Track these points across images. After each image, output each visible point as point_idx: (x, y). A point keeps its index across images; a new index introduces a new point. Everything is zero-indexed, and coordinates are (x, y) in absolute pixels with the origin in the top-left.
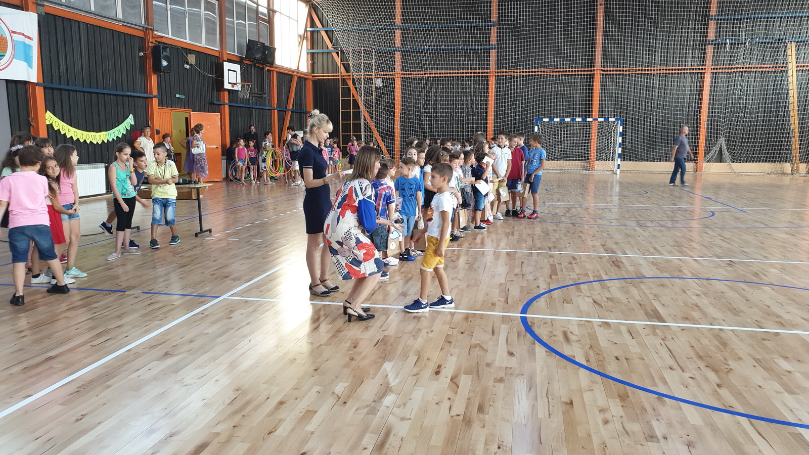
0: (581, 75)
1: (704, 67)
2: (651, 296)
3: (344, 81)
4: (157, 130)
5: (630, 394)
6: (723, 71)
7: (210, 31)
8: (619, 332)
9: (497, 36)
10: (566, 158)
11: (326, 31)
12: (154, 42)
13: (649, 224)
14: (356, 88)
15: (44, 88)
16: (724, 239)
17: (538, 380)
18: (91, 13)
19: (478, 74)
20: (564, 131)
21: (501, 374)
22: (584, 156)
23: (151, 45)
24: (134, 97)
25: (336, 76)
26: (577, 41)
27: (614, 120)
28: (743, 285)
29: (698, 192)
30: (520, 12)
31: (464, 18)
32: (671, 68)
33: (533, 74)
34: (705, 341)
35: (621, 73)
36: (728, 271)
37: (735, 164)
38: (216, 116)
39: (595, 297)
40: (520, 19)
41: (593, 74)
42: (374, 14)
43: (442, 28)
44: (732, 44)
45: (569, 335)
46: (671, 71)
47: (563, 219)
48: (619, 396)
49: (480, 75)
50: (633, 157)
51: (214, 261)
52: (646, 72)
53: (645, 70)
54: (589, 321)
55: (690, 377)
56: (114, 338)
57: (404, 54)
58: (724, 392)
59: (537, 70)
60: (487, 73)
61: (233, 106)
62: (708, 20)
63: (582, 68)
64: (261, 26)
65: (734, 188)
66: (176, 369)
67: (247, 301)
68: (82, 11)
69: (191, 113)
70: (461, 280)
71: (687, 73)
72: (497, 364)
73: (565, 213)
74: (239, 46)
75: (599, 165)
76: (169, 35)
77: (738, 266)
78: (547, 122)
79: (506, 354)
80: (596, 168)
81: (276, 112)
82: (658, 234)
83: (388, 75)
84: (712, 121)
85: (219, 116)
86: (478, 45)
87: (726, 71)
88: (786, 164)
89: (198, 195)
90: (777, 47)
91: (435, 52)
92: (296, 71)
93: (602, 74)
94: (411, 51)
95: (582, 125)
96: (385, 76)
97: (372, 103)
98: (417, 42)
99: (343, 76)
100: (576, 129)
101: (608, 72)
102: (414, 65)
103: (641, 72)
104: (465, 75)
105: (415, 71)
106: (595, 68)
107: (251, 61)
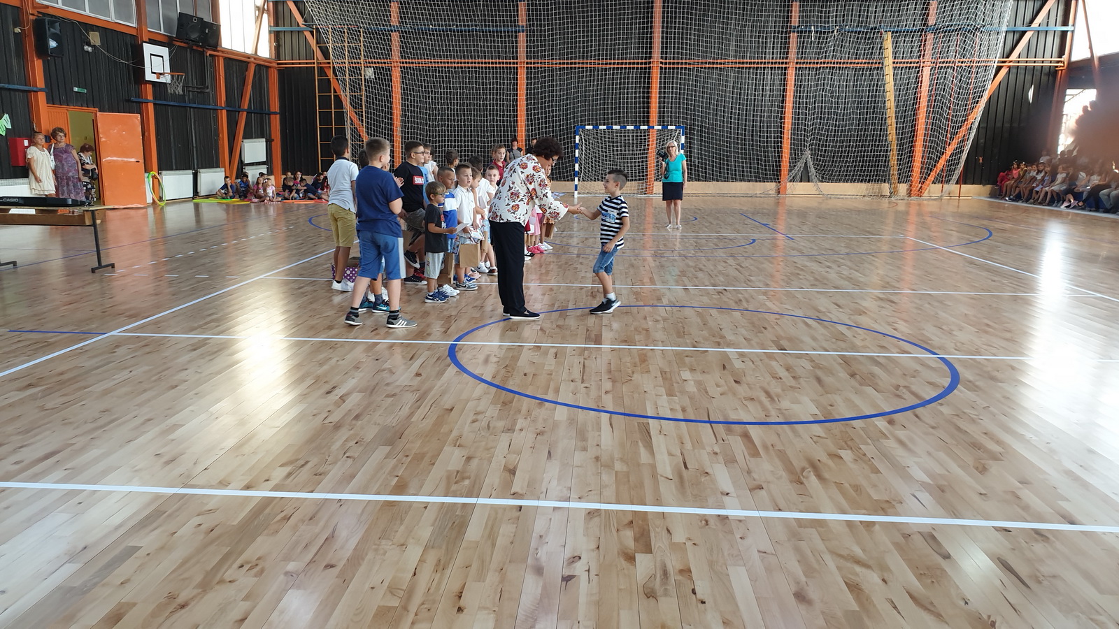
0: (634, 68)
1: (788, 61)
3: (322, 71)
5: (515, 401)
6: (809, 66)
8: (545, 354)
9: (528, 14)
11: (294, 2)
12: (36, 13)
14: (337, 79)
16: (739, 267)
19: (502, 65)
20: (613, 142)
21: (397, 391)
22: (642, 175)
23: (31, 17)
24: (9, 90)
25: (310, 63)
26: (629, 24)
27: (673, 127)
32: (749, 61)
34: (627, 359)
35: (684, 66)
36: (712, 299)
37: (825, 183)
38: (134, 119)
39: (544, 324)
41: (650, 68)
43: (453, 2)
45: (492, 358)
46: (745, 66)
47: (572, 250)
48: (503, 402)
54: (521, 346)
57: (403, 35)
58: (607, 397)
60: (514, 63)
61: (160, 104)
63: (635, 59)
67: (138, 337)
69: (99, 113)
71: (768, 68)
72: (398, 383)
74: (167, 22)
76: (57, 3)
79: (413, 375)
81: (224, 112)
82: (668, 264)
83: (381, 63)
84: (796, 130)
85: (139, 118)
86: (500, 26)
87: (811, 66)
88: (883, 184)
89: (94, 219)
90: (870, 38)
91: (444, 34)
92: (252, 57)
93: (661, 68)
94: (412, 32)
95: (635, 134)
96: (377, 65)
97: (361, 101)
98: (420, 20)
99: (320, 63)
100: (629, 140)
101: (668, 66)
102: (416, 50)
103: (709, 66)
104: (484, 65)
105: (418, 59)
106: (652, 60)
107: (184, 43)
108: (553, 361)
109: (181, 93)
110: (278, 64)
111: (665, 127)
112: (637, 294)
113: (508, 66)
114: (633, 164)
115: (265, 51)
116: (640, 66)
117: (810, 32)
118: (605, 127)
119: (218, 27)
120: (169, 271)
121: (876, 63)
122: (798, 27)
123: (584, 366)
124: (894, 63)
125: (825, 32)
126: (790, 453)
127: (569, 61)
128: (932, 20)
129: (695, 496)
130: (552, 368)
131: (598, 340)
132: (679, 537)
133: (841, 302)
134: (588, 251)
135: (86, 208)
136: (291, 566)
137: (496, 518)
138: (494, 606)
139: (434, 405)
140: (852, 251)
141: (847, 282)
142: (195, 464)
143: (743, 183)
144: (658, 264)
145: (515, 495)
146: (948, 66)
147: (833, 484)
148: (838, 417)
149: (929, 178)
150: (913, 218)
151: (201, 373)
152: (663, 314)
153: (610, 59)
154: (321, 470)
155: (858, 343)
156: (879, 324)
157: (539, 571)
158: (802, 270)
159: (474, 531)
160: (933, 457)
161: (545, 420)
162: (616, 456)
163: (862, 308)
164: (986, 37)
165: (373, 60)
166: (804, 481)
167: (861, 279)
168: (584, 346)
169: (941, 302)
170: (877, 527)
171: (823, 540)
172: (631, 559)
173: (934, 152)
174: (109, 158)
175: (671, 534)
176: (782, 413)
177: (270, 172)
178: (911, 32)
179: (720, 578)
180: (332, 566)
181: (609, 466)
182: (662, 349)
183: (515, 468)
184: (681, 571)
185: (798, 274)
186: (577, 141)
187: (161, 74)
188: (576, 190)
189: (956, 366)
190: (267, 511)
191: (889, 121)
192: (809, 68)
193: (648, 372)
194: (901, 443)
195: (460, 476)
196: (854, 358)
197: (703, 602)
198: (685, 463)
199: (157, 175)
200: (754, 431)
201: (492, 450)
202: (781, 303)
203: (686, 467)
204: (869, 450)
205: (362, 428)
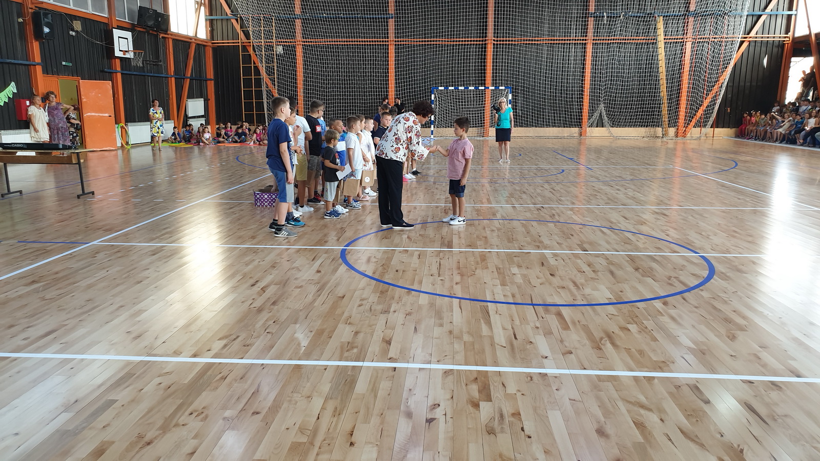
0: (473, 45)
1: (587, 38)
2: (455, 233)
3: (244, 47)
5: (389, 291)
8: (411, 255)
9: (394, 6)
12: (34, 8)
14: (256, 54)
16: (553, 191)
17: (329, 285)
19: (377, 43)
21: (303, 284)
22: (481, 123)
23: (30, 10)
24: (15, 64)
25: (236, 43)
27: (503, 88)
32: (558, 38)
33: (429, 43)
34: (471, 259)
35: (511, 43)
36: (533, 214)
37: (615, 128)
38: (109, 84)
39: (410, 234)
41: (485, 44)
46: (555, 42)
47: (430, 178)
48: (381, 292)
52: (533, 42)
54: (394, 250)
55: (441, 280)
57: (305, 21)
58: (457, 287)
59: (432, 39)
60: (385, 41)
61: (126, 74)
63: (475, 38)
69: (81, 81)
71: (572, 43)
72: (303, 278)
74: (130, 13)
77: (544, 210)
78: (442, 90)
79: (315, 272)
80: (489, 134)
81: (173, 79)
82: (500, 189)
83: (288, 42)
84: (593, 90)
85: (111, 84)
86: (375, 14)
87: (604, 42)
88: (657, 128)
89: (79, 159)
90: (647, 21)
91: (334, 21)
92: (194, 39)
93: (494, 44)
94: (311, 19)
95: (475, 93)
96: (285, 44)
97: (274, 70)
98: (316, 10)
99: (243, 43)
100: (470, 97)
101: (499, 43)
102: (314, 32)
103: (529, 42)
104: (364, 43)
105: (315, 39)
106: (487, 38)
107: (143, 28)
108: (417, 261)
109: (141, 65)
110: (213, 43)
111: (497, 88)
112: (478, 210)
113: (382, 43)
114: (474, 115)
115: (203, 34)
116: (478, 43)
117: (603, 17)
118: (453, 88)
119: (168, 16)
120: (134, 197)
121: (651, 39)
122: (594, 13)
123: (440, 264)
124: (665, 39)
125: (614, 17)
126: (591, 327)
127: (426, 40)
128: (692, 8)
129: (523, 359)
130: (417, 266)
131: (450, 245)
132: (512, 389)
133: (628, 215)
134: (442, 179)
135: (73, 151)
136: (228, 413)
137: (377, 377)
138: (377, 441)
139: (330, 294)
140: (635, 178)
141: (632, 201)
142: (156, 339)
143: (555, 128)
144: (493, 188)
145: (391, 360)
146: (705, 41)
147: (623, 349)
148: (626, 300)
149: (691, 123)
150: (679, 153)
151: (159, 271)
152: (498, 226)
153: (457, 38)
154: (248, 342)
155: (641, 245)
156: (656, 232)
157: (409, 415)
158: (599, 192)
159: (361, 386)
160: (697, 329)
161: (412, 304)
162: (464, 330)
163: (643, 220)
164: (732, 19)
165: (283, 40)
166: (602, 347)
167: (642, 199)
168: (439, 249)
169: (701, 215)
170: (656, 380)
171: (616, 390)
172: (476, 406)
173: (694, 106)
174: (89, 114)
175: (505, 387)
176: (585, 298)
177: (207, 123)
178: (677, 16)
179: (542, 419)
180: (258, 413)
181: (459, 338)
182: (497, 250)
183: (391, 339)
184: (513, 415)
185: (596, 195)
186: (433, 99)
187: (126, 51)
188: (432, 134)
189: (713, 262)
190: (209, 373)
191: (661, 82)
192: (603, 43)
193: (487, 268)
194: (673, 318)
195: (350, 346)
196: (638, 257)
197: (529, 437)
198: (515, 335)
199: (124, 126)
200: (565, 311)
201: (374, 327)
202: (584, 217)
203: (516, 338)
204: (649, 324)
205: (278, 311)
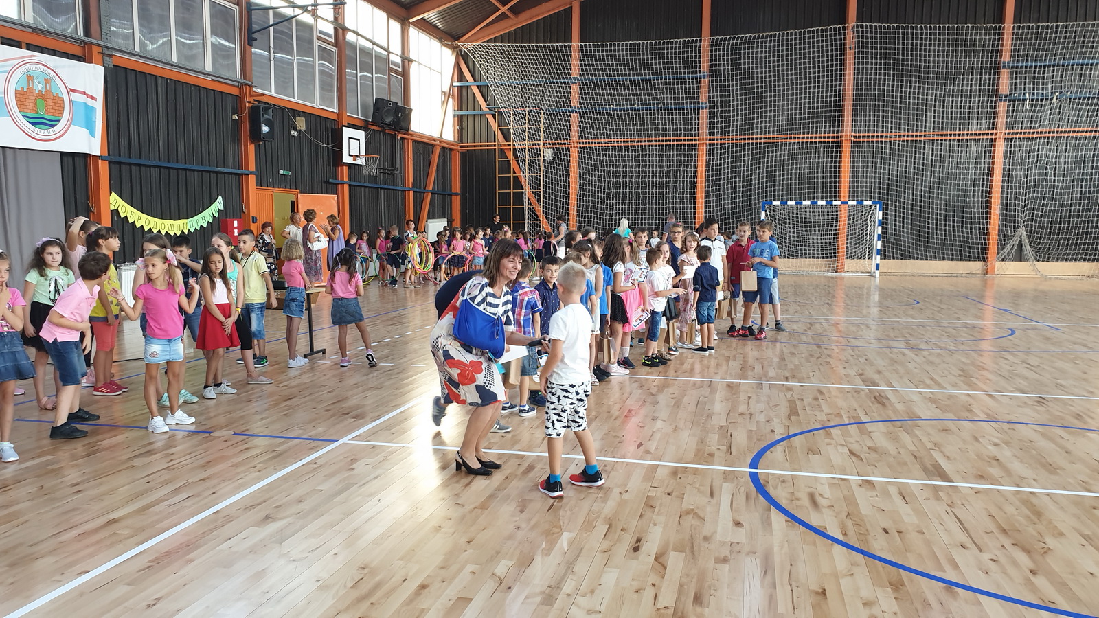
0: (824, 143)
1: (994, 131)
2: (930, 446)
3: (502, 152)
4: (253, 217)
5: (906, 582)
6: (1022, 136)
7: (326, 87)
8: (886, 493)
9: (709, 91)
10: (805, 254)
11: (478, 86)
12: (252, 101)
13: (923, 346)
14: (518, 161)
15: (109, 162)
16: (1030, 367)
17: (777, 559)
18: (172, 65)
19: (683, 143)
20: (801, 218)
21: (725, 552)
22: (830, 252)
23: (248, 105)
24: (224, 173)
25: (491, 146)
26: (818, 97)
27: (869, 203)
28: (1060, 431)
29: (989, 301)
30: (740, 59)
31: (664, 68)
32: (949, 132)
33: (759, 141)
34: (1010, 509)
35: (880, 139)
36: (1038, 412)
37: (1040, 263)
38: (332, 199)
39: (849, 445)
40: (740, 69)
41: (841, 142)
42: (543, 64)
43: (634, 81)
44: (1033, 100)
45: (818, 498)
46: (948, 137)
47: (804, 338)
48: (891, 584)
49: (686, 143)
50: (897, 253)
51: (330, 392)
52: (914, 139)
53: (912, 136)
54: (844, 479)
55: (991, 560)
56: (198, 495)
57: (583, 116)
58: (1040, 581)
59: (763, 136)
60: (696, 140)
61: (355, 186)
62: (999, 68)
63: (825, 133)
64: (393, 80)
65: (1041, 297)
66: (281, 538)
67: (374, 447)
68: (161, 62)
69: (299, 194)
70: (664, 421)
71: (971, 139)
72: (719, 537)
73: (806, 330)
74: (364, 107)
75: (850, 265)
76: (271, 91)
77: (1051, 404)
78: (778, 206)
79: (730, 524)
80: (846, 268)
81: (411, 193)
82: (937, 360)
83: (561, 144)
85: (336, 199)
86: (679, 104)
87: (1025, 136)
90: (1096, 104)
91: (625, 114)
92: (438, 140)
93: (852, 142)
94: (593, 113)
95: (826, 210)
96: (557, 146)
97: (540, 182)
98: (601, 100)
99: (501, 146)
100: (819, 215)
101: (862, 139)
102: (597, 130)
103: (907, 138)
105: (598, 138)
106: (843, 134)
107: (379, 127)
108: (907, 509)
109: (375, 174)
110: (461, 146)
111: (860, 203)
112: (930, 399)
113: (690, 143)
114: (824, 241)
115: (449, 135)
116: (831, 140)
117: (1025, 100)
118: (793, 203)
119: (411, 110)
122: (1010, 95)
123: (958, 518)
125: (1042, 100)
130: (915, 520)
131: (943, 474)
139: (794, 583)
153: (798, 134)
165: (552, 141)
168: (930, 482)
187: (357, 156)
192: (1023, 138)
193: (1062, 534)
